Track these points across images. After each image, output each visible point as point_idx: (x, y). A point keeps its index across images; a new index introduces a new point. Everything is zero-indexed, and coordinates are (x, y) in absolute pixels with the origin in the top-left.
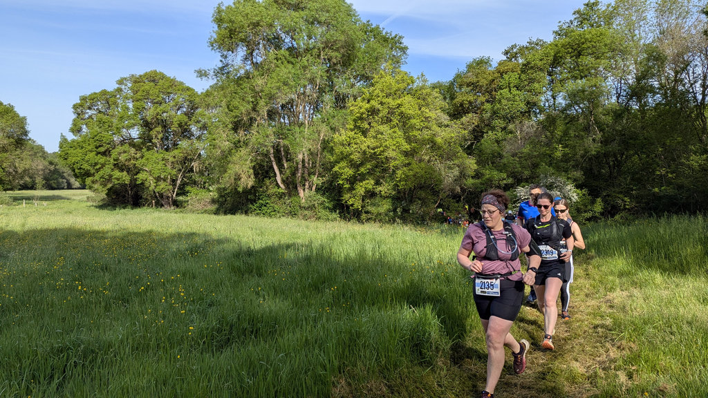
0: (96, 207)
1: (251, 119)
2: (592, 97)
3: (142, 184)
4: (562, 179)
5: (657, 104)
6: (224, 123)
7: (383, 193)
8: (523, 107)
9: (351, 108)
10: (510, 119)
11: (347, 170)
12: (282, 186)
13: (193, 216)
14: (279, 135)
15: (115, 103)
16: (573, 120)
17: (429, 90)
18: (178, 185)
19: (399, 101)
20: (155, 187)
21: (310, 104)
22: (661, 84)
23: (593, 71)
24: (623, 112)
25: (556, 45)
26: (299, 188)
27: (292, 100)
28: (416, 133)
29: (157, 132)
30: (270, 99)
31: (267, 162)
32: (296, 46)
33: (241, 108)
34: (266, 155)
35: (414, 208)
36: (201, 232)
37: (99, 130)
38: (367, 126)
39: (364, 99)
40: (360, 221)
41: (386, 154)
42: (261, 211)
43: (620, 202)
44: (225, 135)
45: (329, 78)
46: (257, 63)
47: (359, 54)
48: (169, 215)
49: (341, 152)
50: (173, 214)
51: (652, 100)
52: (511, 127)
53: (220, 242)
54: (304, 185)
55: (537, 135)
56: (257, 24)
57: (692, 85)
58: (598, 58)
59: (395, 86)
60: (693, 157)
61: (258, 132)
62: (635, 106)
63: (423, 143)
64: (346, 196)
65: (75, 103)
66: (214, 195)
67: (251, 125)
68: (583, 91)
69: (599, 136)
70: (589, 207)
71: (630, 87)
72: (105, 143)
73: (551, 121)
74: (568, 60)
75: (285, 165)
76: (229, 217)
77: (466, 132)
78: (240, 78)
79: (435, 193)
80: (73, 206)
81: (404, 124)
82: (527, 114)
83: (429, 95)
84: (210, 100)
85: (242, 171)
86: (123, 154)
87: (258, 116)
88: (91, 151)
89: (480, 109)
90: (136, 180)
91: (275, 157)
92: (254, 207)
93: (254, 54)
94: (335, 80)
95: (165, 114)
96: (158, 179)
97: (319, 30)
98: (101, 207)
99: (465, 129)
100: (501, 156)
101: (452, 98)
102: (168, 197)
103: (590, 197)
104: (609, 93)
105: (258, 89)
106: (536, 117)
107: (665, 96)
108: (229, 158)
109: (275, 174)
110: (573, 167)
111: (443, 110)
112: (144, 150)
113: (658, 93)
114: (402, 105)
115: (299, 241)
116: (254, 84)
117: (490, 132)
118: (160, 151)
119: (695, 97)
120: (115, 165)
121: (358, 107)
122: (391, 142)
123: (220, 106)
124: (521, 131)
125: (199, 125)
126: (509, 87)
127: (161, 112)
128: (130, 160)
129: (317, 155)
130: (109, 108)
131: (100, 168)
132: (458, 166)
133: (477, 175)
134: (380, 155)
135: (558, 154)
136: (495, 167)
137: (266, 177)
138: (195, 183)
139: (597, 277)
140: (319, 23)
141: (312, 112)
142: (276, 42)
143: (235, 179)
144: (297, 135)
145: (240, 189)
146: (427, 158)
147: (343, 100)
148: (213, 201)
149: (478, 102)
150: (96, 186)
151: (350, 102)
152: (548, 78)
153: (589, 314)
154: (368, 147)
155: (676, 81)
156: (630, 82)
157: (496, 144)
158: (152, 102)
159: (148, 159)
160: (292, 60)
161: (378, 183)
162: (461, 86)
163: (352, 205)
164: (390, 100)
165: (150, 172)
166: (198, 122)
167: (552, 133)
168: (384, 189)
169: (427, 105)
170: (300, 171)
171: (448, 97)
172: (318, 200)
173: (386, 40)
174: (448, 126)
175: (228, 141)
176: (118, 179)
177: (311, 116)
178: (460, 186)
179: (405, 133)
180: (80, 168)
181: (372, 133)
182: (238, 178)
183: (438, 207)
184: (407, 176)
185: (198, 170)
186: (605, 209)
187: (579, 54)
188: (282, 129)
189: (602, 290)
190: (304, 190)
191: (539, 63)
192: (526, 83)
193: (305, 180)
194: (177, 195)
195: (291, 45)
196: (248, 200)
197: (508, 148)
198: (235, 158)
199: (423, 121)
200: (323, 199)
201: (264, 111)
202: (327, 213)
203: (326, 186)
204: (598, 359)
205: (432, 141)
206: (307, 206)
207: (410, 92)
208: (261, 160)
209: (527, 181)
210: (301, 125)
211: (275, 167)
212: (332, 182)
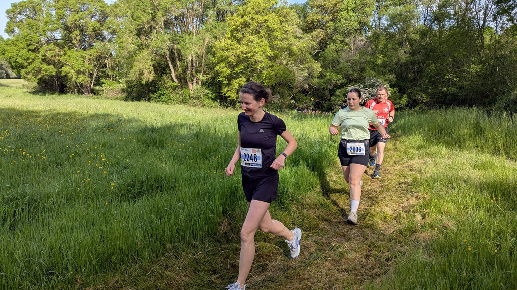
0: (30, 93)
1: (151, 27)
2: (406, 19)
3: (66, 75)
4: (381, 80)
5: (451, 27)
6: (129, 30)
8: (356, 25)
9: (229, 22)
10: (347, 34)
11: (225, 69)
12: (175, 80)
13: (108, 102)
14: (173, 41)
15: (40, 10)
16: (391, 36)
17: (288, 10)
18: (94, 78)
19: (265, 18)
20: (77, 78)
21: (197, 17)
22: (455, 11)
24: (427, 31)
26: (189, 82)
27: (183, 13)
28: (278, 43)
29: (76, 35)
30: (165, 11)
31: (164, 62)
33: (143, 18)
34: (163, 56)
36: (115, 114)
37: (29, 32)
38: (241, 36)
39: (239, 15)
40: (234, 108)
41: (255, 58)
42: (160, 99)
43: (419, 97)
44: (130, 39)
48: (89, 100)
49: (221, 56)
50: (92, 100)
51: (448, 23)
52: (347, 40)
53: (129, 121)
54: (193, 80)
55: (365, 47)
57: (477, 13)
59: (263, 5)
60: (472, 66)
61: (156, 38)
62: (436, 28)
63: (282, 50)
64: (225, 90)
66: (124, 86)
67: (151, 32)
68: (401, 15)
69: (408, 49)
70: (398, 101)
71: (434, 13)
72: (34, 42)
73: (376, 37)
75: (178, 64)
76: (136, 103)
77: (315, 43)
79: (290, 88)
80: (11, 91)
81: (269, 35)
82: (359, 31)
83: (288, 13)
84: (117, 10)
85: (144, 68)
86: (50, 51)
87: (157, 25)
88: (24, 49)
89: (325, 26)
90: (61, 72)
91: (170, 58)
92: (154, 96)
95: (81, 21)
96: (78, 72)
98: (35, 93)
99: (314, 41)
100: (339, 62)
101: (305, 17)
102: (87, 87)
103: (399, 94)
104: (418, 17)
105: (155, 3)
106: (366, 33)
107: (457, 21)
108: (135, 58)
109: (170, 71)
110: (389, 71)
111: (298, 26)
112: (66, 49)
113: (453, 18)
114: (268, 21)
115: (190, 122)
117: (332, 44)
118: (79, 50)
119: (478, 23)
120: (43, 60)
121: (234, 20)
122: (259, 49)
123: (126, 16)
124: (354, 44)
125: (110, 31)
126: (348, 10)
127: (78, 19)
128: (55, 56)
129: (203, 57)
130: (36, 14)
131: (31, 62)
132: (308, 69)
133: (321, 76)
134: (251, 59)
135: (379, 62)
136: (334, 70)
137: (163, 73)
138: (108, 76)
139: (402, 150)
141: (198, 23)
143: (139, 74)
144: (187, 41)
145: (144, 82)
146: (285, 62)
147: (223, 15)
148: (123, 90)
149: (325, 20)
150: (29, 76)
151: (228, 17)
152: (377, 4)
153: (396, 175)
154: (242, 52)
155: (466, 10)
156: (434, 9)
157: (336, 53)
158: (71, 10)
159: (69, 56)
162: (312, 7)
163: (229, 96)
164: (258, 16)
165: (72, 66)
166: (109, 28)
167: (376, 46)
169: (287, 21)
170: (190, 69)
171: (302, 16)
172: (204, 91)
174: (301, 38)
175: (133, 44)
176: (46, 71)
177: (198, 27)
178: (308, 84)
179: (269, 42)
180: (16, 62)
181: (245, 41)
182: (142, 74)
183: (292, 99)
184: (270, 76)
185: (110, 66)
186: (409, 102)
188: (175, 36)
189: (406, 159)
190: (193, 84)
192: (360, 7)
193: (194, 76)
194: (95, 85)
196: (149, 90)
197: (344, 56)
198: (139, 58)
199: (283, 33)
200: (207, 91)
201: (161, 21)
202: (210, 101)
203: (210, 81)
204: (402, 205)
205: (289, 49)
206: (195, 96)
207: (274, 11)
208: (159, 60)
209: (356, 81)
210: (190, 33)
211: (171, 66)
212: (214, 78)
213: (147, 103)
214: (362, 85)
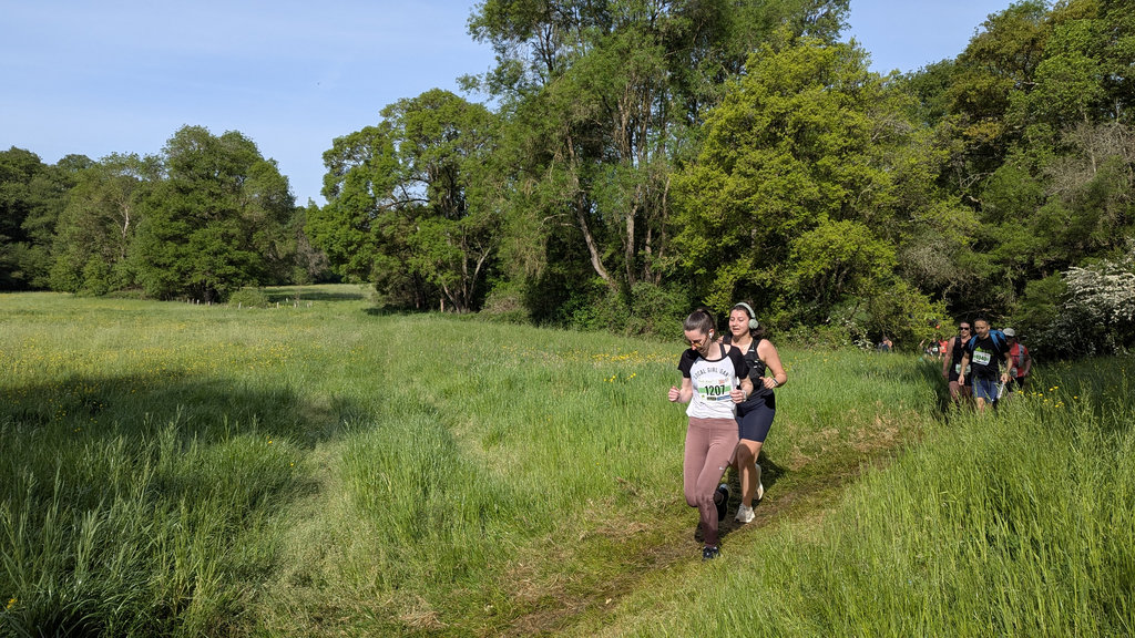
1: (545, 156)
7: (769, 283)
12: (602, 272)
18: (475, 274)
31: (575, 232)
65: (326, 150)
67: (545, 167)
85: (523, 248)
86: (388, 226)
109: (590, 256)
120: (378, 244)
128: (398, 235)
131: (355, 250)
137: (577, 258)
161: (760, 264)
168: (771, 275)
170: (630, 245)
206: (638, 309)
211: (589, 241)
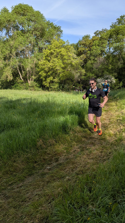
1: (10, 56)
2: (121, 49)
4: (111, 76)
7: (56, 81)
8: (100, 52)
9: (44, 52)
10: (96, 56)
11: (44, 74)
12: (22, 79)
14: (20, 62)
16: (115, 56)
17: (70, 46)
19: (60, 50)
21: (30, 51)
23: (122, 40)
25: (111, 31)
26: (28, 80)
27: (24, 49)
28: (66, 61)
30: (16, 49)
31: (17, 71)
32: (24, 29)
33: (6, 52)
34: (16, 69)
35: (66, 86)
38: (50, 59)
39: (48, 49)
40: (49, 91)
41: (56, 68)
42: (16, 88)
44: (1, 62)
45: (36, 42)
46: (10, 36)
47: (46, 33)
49: (42, 68)
54: (30, 79)
55: (104, 61)
56: (9, 21)
58: (123, 35)
59: (59, 45)
61: (13, 61)
63: (68, 64)
64: (44, 83)
67: (10, 58)
68: (118, 47)
69: (122, 62)
73: (108, 57)
74: (114, 36)
75: (23, 72)
77: (82, 61)
78: (5, 41)
79: (72, 81)
81: (62, 58)
82: (101, 54)
83: (70, 48)
85: (8, 74)
87: (12, 55)
89: (86, 53)
91: (19, 69)
92: (13, 87)
93: (9, 32)
94: (38, 42)
97: (32, 24)
99: (81, 60)
100: (93, 69)
101: (78, 49)
103: (119, 81)
105: (11, 45)
106: (104, 56)
109: (20, 75)
110: (114, 72)
111: (75, 53)
115: (28, 97)
116: (10, 43)
117: (89, 61)
121: (46, 52)
122: (58, 64)
124: (99, 60)
126: (96, 45)
129: (34, 69)
132: (80, 72)
133: (85, 75)
134: (54, 68)
135: (110, 68)
136: (91, 72)
137: (17, 76)
139: (119, 106)
140: (32, 21)
142: (16, 28)
143: (6, 77)
144: (26, 62)
145: (8, 81)
146: (69, 69)
147: (42, 49)
149: (86, 50)
151: (44, 50)
152: (108, 42)
153: (116, 116)
154: (50, 66)
157: (91, 65)
160: (23, 35)
161: (54, 78)
162: (80, 45)
163: (46, 86)
164: (57, 50)
167: (108, 61)
168: (56, 80)
169: (69, 51)
170: (28, 74)
173: (55, 28)
174: (76, 59)
175: (2, 64)
177: (31, 55)
178: (80, 79)
179: (62, 61)
181: (51, 61)
182: (7, 77)
183: (73, 86)
184: (63, 76)
186: (123, 85)
187: (118, 34)
188: (21, 60)
189: (120, 109)
190: (30, 81)
191: (105, 37)
192: (101, 44)
193: (30, 77)
195: (22, 29)
196: (11, 84)
197: (95, 66)
198: (5, 70)
199: (68, 57)
200: (36, 84)
201: (14, 53)
202: (38, 88)
203: (37, 79)
204: (117, 129)
205: (71, 64)
206: (31, 86)
207: (64, 47)
208: (14, 70)
209: (100, 77)
210: (27, 58)
211: (20, 73)
212: (39, 78)
213: (10, 90)
214: (103, 78)
